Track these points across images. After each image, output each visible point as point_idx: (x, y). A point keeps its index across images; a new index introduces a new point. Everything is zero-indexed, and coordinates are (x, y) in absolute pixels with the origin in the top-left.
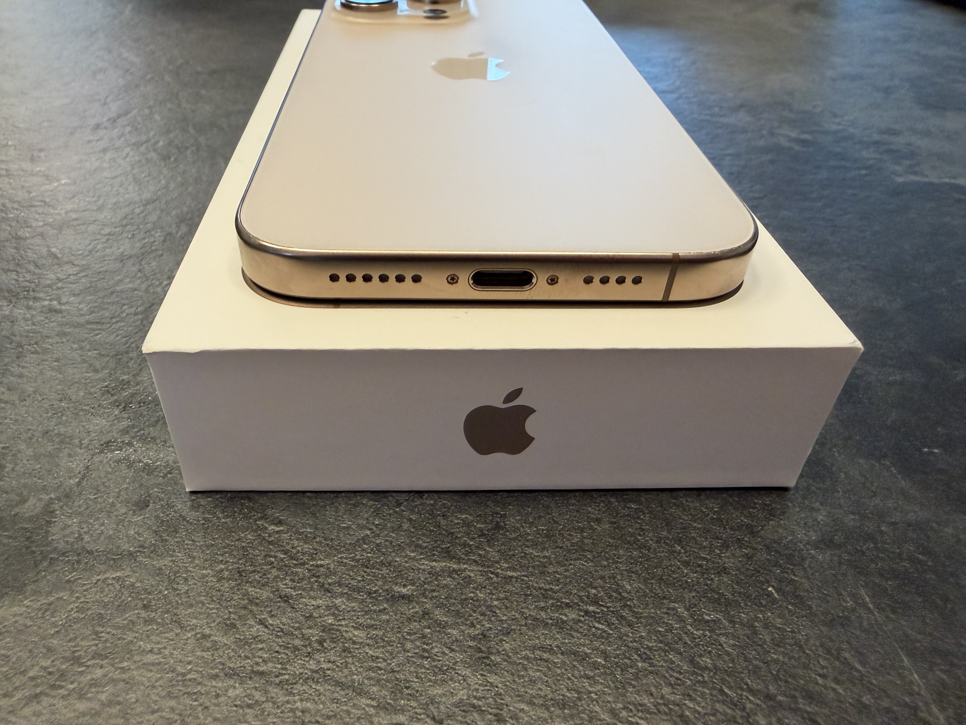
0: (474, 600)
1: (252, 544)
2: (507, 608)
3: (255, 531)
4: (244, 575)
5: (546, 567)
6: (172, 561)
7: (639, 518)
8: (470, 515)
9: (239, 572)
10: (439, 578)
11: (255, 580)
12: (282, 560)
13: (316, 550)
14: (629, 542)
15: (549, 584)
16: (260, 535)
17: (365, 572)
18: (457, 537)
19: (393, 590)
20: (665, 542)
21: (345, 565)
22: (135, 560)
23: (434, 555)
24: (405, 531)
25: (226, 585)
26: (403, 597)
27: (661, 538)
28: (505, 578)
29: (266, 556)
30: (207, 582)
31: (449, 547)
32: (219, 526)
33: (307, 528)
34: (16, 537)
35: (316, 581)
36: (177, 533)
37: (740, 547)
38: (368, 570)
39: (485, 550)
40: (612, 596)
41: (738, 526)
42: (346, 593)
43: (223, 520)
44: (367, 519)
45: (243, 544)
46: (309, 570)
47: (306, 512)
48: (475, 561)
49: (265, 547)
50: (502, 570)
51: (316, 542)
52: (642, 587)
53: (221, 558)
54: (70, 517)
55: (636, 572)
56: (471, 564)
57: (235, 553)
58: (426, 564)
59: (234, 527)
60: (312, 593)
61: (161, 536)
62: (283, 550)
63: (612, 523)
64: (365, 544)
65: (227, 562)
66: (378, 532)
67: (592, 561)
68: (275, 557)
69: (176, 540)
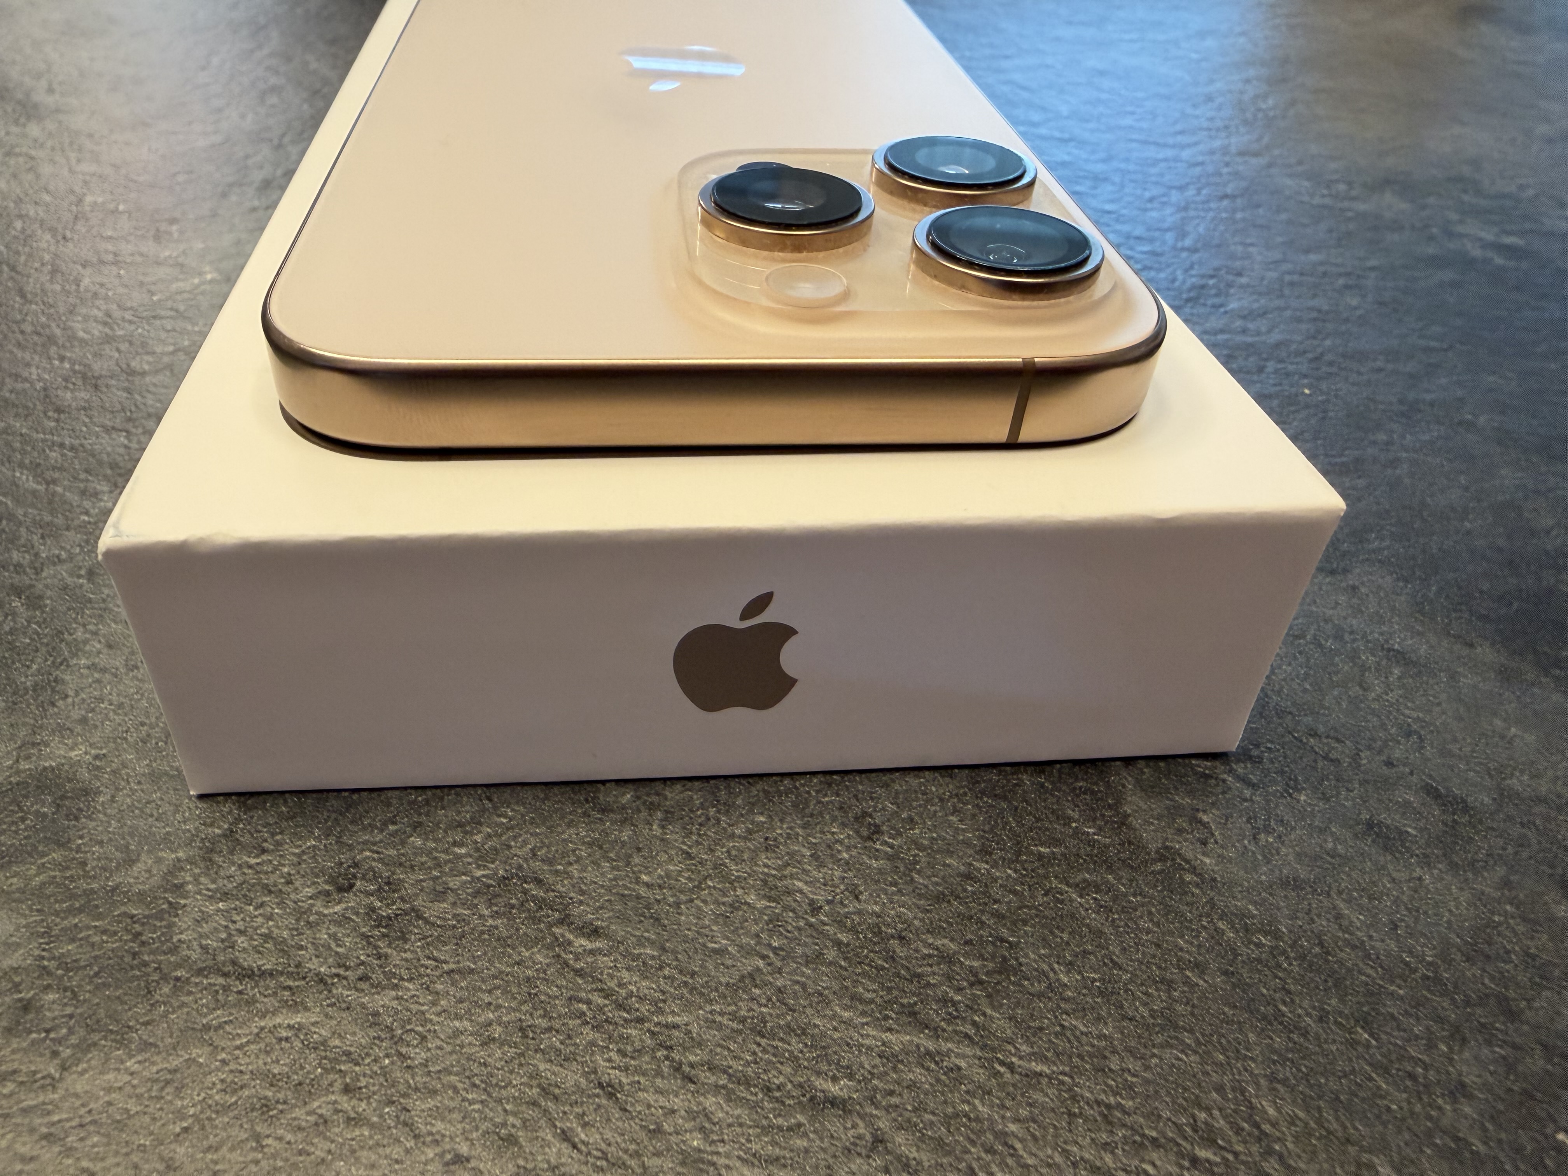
0: (969, 1119)
1: (545, 972)
2: (1035, 1138)
3: (550, 947)
4: (531, 1035)
5: (1105, 1057)
6: (397, 998)
7: (1278, 966)
8: (952, 940)
9: (521, 1029)
10: (901, 1066)
11: (552, 1047)
12: (601, 1009)
13: (663, 992)
14: (1264, 1018)
15: (1115, 1094)
16: (558, 956)
17: (759, 1045)
18: (928, 984)
19: (812, 1087)
20: (1336, 1022)
21: (720, 1027)
22: (330, 991)
23: (886, 1018)
24: (830, 963)
25: (498, 1054)
26: (833, 1102)
27: (1328, 1013)
28: (1027, 1075)
29: (570, 999)
30: (462, 1046)
31: (916, 1003)
32: (482, 933)
33: (644, 947)
34: (115, 933)
35: (667, 1058)
36: (406, 941)
37: (1489, 1043)
38: (764, 1042)
39: (984, 1014)
40: (1243, 1129)
41: (1480, 998)
42: (724, 1087)
43: (490, 922)
44: (758, 936)
45: (529, 973)
46: (653, 1033)
47: (643, 915)
48: (967, 1036)
49: (568, 981)
50: (1021, 1058)
51: (665, 978)
52: (1301, 1114)
53: (487, 999)
54: (210, 897)
55: (1284, 1082)
56: (959, 1042)
57: (515, 990)
58: (873, 1036)
59: (510, 937)
60: (658, 1081)
61: (376, 947)
62: (602, 990)
63: (1226, 973)
64: (756, 986)
65: (499, 1007)
66: (779, 964)
67: (1195, 1052)
68: (588, 1002)
69: (404, 955)
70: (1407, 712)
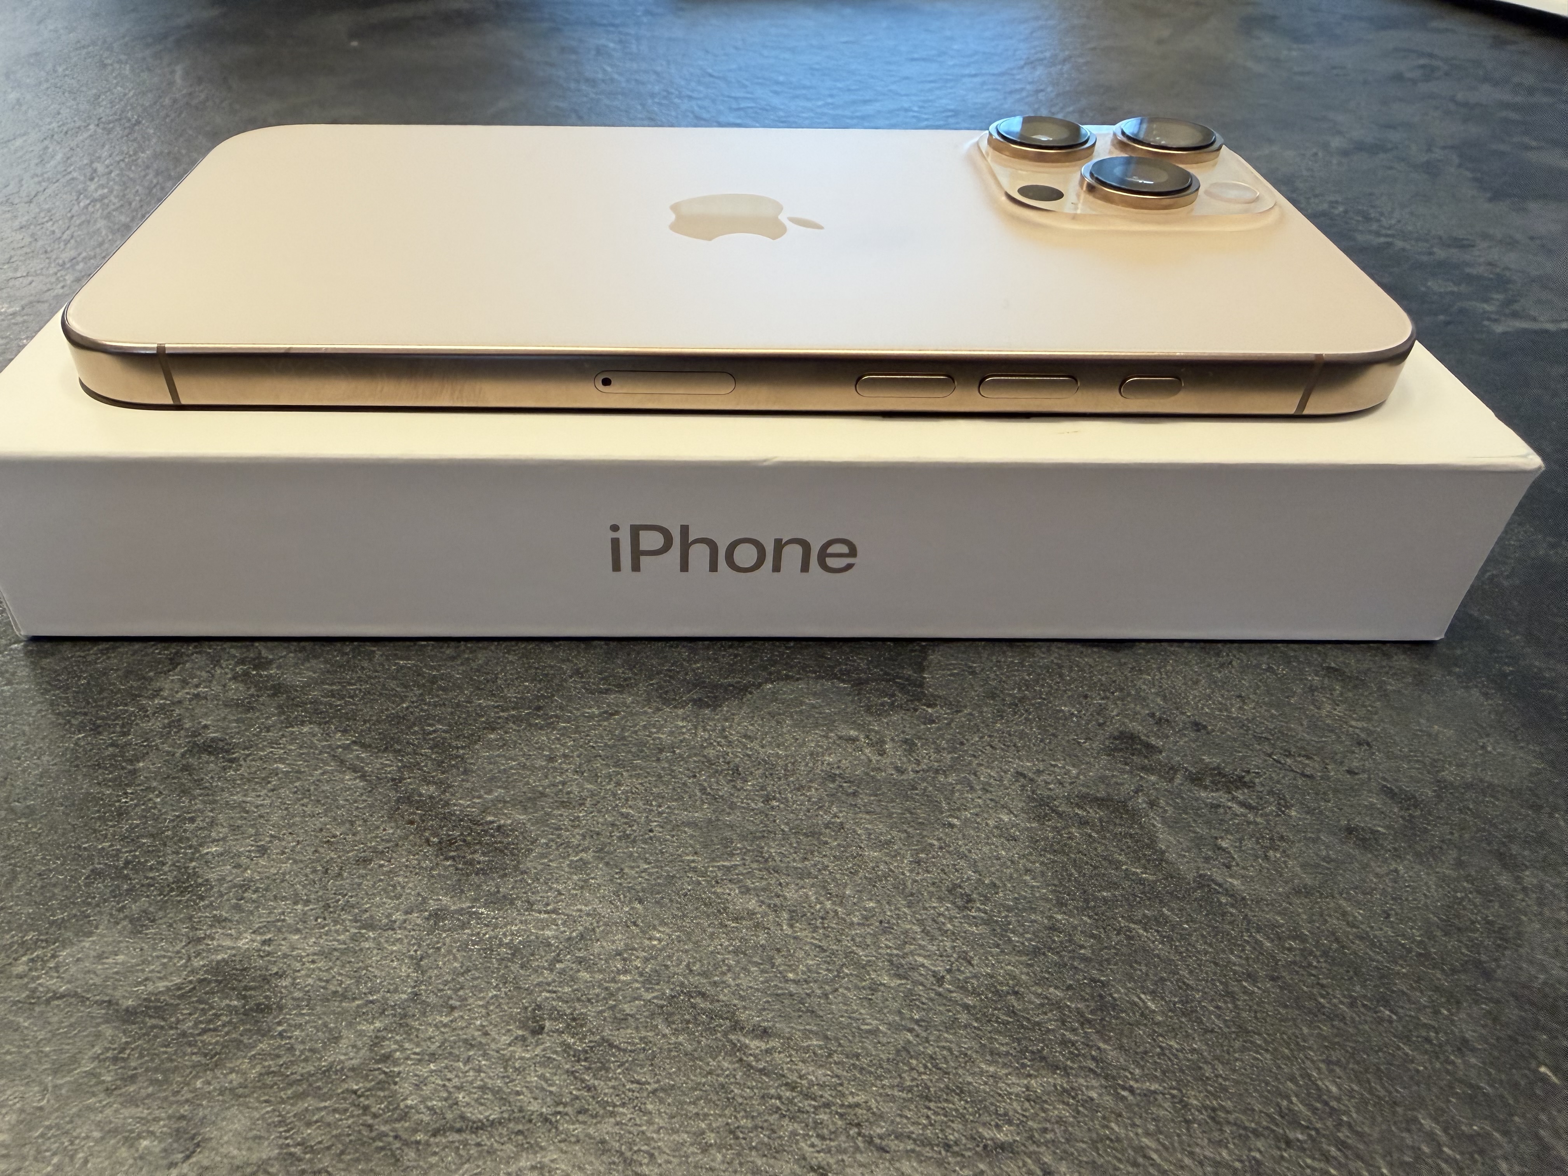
0: (1111, 1140)
1: (734, 1076)
2: (1166, 1149)
3: (732, 1054)
4: (741, 1135)
5: (1200, 1068)
6: (617, 1124)
7: (1310, 965)
8: (1056, 988)
9: (731, 1132)
10: (1046, 1106)
11: (762, 1143)
12: (791, 1101)
13: (838, 1076)
14: (1310, 1012)
15: (1216, 1097)
16: (741, 1060)
17: (929, 1108)
18: (1048, 1031)
19: (982, 1137)
20: (1364, 1005)
21: (893, 1099)
22: (557, 1128)
23: (1024, 1066)
24: (966, 1027)
25: (719, 1157)
26: (1003, 1147)
27: (1356, 998)
28: (1145, 1095)
29: (763, 1097)
30: (687, 1157)
31: (1043, 1049)
32: (670, 1050)
33: (810, 1039)
34: (346, 1110)
35: (859, 1134)
36: (607, 1070)
37: (1476, 1002)
38: (932, 1105)
39: (1099, 1048)
40: (1317, 1109)
41: (1462, 965)
42: (913, 1151)
43: (673, 1039)
44: (900, 1012)
45: (721, 1079)
46: (841, 1116)
47: (799, 1010)
48: (1091, 1070)
49: (757, 1081)
50: (1137, 1081)
51: (836, 1063)
52: (1356, 1088)
53: (693, 1109)
54: (420, 1060)
55: (1338, 1063)
56: (1086, 1076)
57: (715, 1098)
58: (1016, 1084)
59: (695, 1050)
60: (858, 1156)
61: (583, 1081)
62: (787, 1084)
63: (1273, 979)
64: (911, 1057)
65: (706, 1115)
66: (924, 1034)
67: (1267, 1051)
68: (779, 1098)
69: (611, 1084)
70: (1353, 723)
